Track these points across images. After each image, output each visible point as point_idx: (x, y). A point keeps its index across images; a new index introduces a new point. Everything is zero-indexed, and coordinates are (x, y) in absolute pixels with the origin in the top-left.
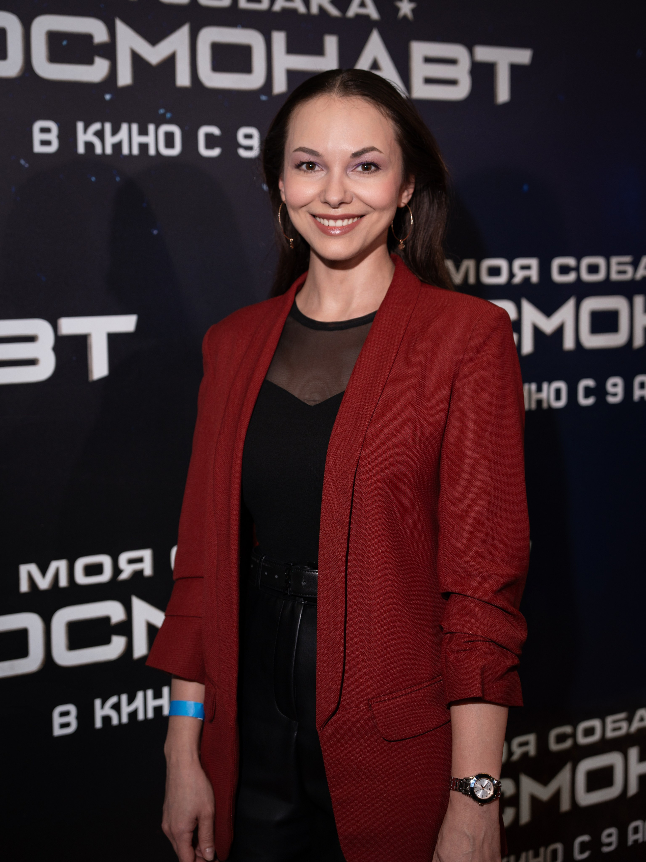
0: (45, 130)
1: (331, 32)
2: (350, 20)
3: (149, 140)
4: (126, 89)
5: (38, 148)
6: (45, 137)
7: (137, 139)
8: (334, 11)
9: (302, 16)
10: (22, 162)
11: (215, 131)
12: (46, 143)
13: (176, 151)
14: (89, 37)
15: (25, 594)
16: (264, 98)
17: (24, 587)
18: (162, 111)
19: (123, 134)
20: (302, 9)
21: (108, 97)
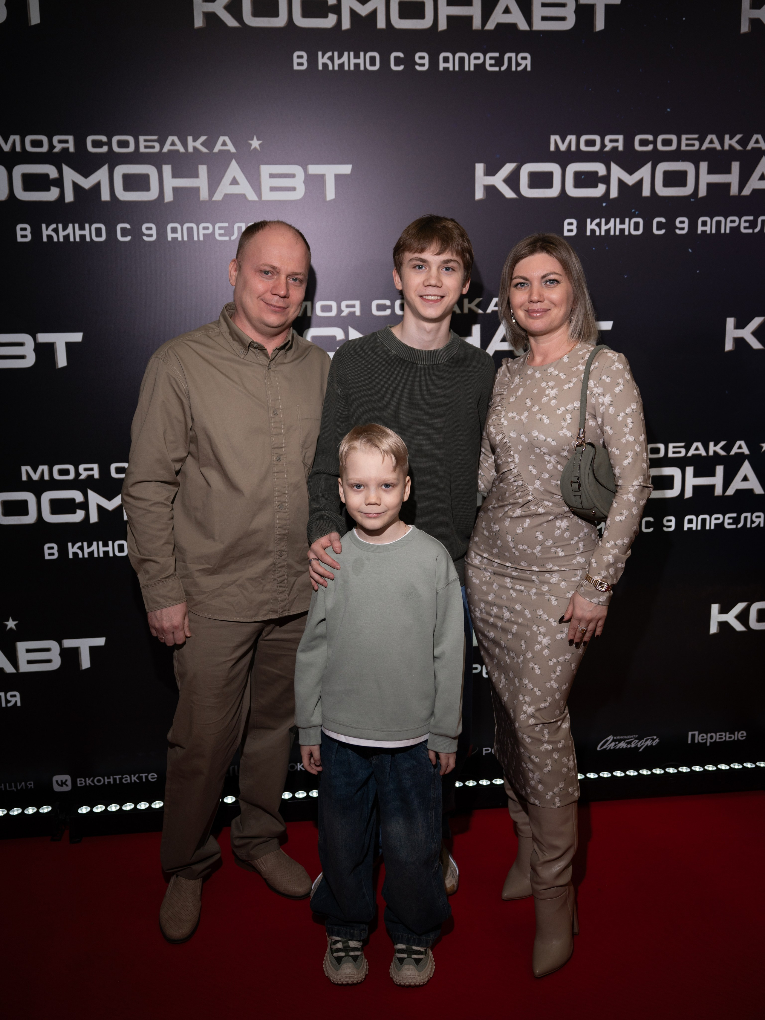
0: (570, 224)
1: (736, 160)
2: (749, 151)
4: (614, 199)
6: (570, 227)
7: (619, 226)
8: (738, 147)
9: (719, 151)
11: (663, 220)
14: (596, 173)
16: (692, 200)
18: (633, 210)
20: (719, 147)
21: (604, 204)
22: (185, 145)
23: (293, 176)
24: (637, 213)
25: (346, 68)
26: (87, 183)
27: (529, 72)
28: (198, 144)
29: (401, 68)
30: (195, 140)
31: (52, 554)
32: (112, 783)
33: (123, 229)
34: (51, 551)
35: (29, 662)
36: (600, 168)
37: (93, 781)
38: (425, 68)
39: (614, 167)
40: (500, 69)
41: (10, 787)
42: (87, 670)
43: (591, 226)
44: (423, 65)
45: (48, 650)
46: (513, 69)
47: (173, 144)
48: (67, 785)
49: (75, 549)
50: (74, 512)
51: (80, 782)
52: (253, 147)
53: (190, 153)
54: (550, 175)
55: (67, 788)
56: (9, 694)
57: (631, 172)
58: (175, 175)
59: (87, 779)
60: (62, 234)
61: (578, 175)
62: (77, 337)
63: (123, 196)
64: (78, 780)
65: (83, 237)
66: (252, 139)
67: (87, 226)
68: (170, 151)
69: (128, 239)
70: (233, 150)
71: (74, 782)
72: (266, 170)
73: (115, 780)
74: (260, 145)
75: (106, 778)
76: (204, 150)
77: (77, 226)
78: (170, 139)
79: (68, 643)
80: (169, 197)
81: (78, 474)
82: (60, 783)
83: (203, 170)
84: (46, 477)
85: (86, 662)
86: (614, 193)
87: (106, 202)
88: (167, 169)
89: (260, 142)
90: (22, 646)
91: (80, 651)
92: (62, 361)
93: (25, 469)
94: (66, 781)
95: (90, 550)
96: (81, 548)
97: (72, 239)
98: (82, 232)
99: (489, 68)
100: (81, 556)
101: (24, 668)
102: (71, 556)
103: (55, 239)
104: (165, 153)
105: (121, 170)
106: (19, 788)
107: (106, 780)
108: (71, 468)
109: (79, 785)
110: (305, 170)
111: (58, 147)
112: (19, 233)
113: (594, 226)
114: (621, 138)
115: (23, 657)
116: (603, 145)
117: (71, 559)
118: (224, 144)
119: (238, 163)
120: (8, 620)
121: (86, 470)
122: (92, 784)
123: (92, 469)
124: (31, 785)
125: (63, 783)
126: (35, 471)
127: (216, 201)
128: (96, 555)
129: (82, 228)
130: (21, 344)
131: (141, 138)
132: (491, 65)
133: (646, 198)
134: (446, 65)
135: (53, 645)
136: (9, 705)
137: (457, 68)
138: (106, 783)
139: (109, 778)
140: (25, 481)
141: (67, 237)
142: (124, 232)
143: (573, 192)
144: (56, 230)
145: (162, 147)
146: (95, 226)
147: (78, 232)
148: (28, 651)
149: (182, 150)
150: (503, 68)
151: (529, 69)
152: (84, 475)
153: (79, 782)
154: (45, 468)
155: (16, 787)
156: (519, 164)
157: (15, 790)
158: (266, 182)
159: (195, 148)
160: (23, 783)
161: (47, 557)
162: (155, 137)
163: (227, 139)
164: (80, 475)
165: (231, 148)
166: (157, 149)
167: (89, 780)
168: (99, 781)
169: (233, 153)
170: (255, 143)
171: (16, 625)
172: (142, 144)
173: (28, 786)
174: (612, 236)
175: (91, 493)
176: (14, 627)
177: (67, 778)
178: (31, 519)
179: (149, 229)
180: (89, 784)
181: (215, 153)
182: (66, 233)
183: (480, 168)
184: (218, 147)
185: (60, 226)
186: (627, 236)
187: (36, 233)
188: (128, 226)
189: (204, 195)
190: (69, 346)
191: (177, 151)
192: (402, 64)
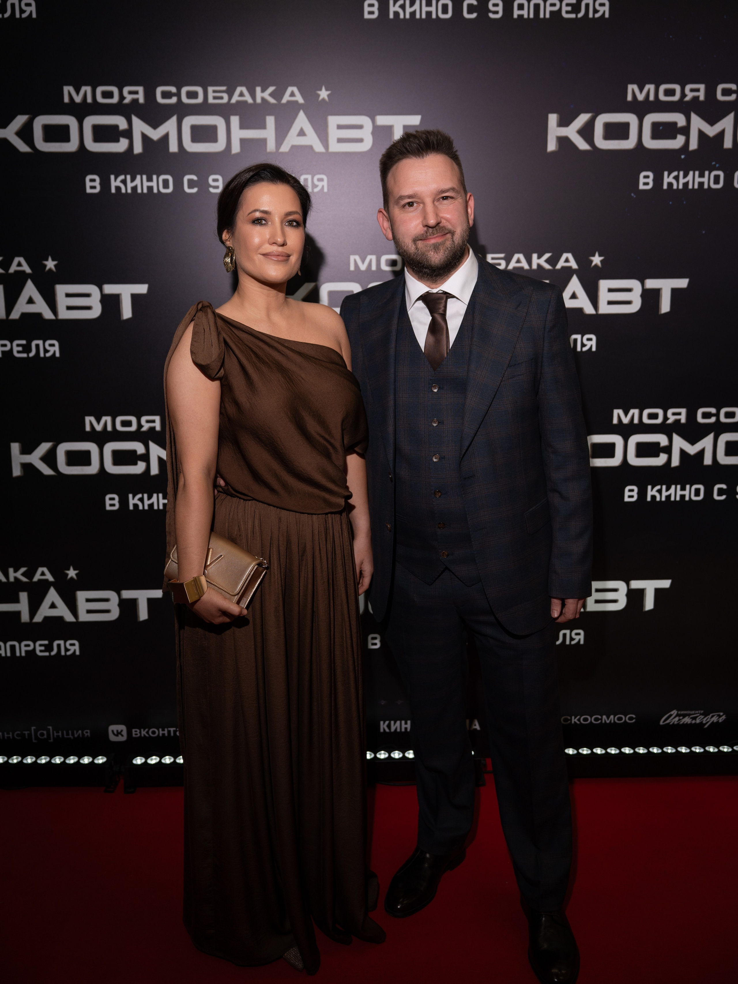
0: (647, 177)
3: (705, 180)
4: (694, 151)
5: (641, 187)
6: (646, 180)
7: (698, 180)
10: (632, 195)
12: (646, 184)
13: (720, 186)
15: (615, 425)
17: (615, 421)
18: (714, 163)
19: (690, 177)
22: (253, 95)
23: (360, 127)
24: (717, 165)
25: (418, 16)
26: (155, 134)
27: (607, 19)
28: (266, 95)
29: (474, 15)
30: (263, 91)
31: (113, 505)
32: (166, 735)
33: (190, 181)
34: (112, 502)
35: (89, 612)
36: (679, 119)
37: (148, 733)
38: (499, 16)
39: (694, 118)
40: (577, 16)
41: (68, 734)
42: (144, 621)
43: (668, 179)
44: (497, 12)
45: (107, 600)
46: (591, 15)
47: (241, 95)
48: (122, 736)
49: (136, 501)
50: (136, 464)
51: (136, 733)
52: (321, 98)
53: (259, 104)
54: (626, 126)
55: (123, 738)
56: (69, 642)
57: (712, 123)
58: (243, 126)
59: (142, 730)
60: (130, 185)
61: (655, 126)
62: (142, 289)
63: (191, 147)
64: (134, 730)
65: (150, 188)
66: (321, 90)
67: (155, 177)
68: (238, 102)
69: (195, 190)
70: (301, 100)
71: (129, 733)
72: (333, 121)
73: (169, 732)
74: (328, 96)
75: (160, 730)
76: (272, 101)
77: (144, 177)
78: (239, 89)
79: (127, 594)
80: (236, 148)
81: (140, 426)
82: (115, 732)
83: (270, 121)
84: (109, 428)
85: (143, 614)
86: (694, 145)
87: (174, 154)
88: (235, 120)
89: (328, 92)
90: (82, 596)
91: (138, 602)
92: (127, 312)
93: (89, 420)
94: (122, 731)
95: (150, 502)
96: (141, 500)
97: (139, 191)
98: (150, 184)
99: (565, 15)
100: (141, 507)
101: (84, 617)
102: (131, 507)
103: (123, 191)
104: (233, 104)
105: (189, 121)
106: (76, 736)
107: (161, 732)
108: (133, 419)
109: (134, 736)
110: (373, 121)
111: (128, 99)
112: (88, 184)
113: (671, 179)
114: (702, 87)
115: (82, 606)
116: (683, 95)
117: (131, 511)
118: (292, 94)
119: (306, 114)
120: (69, 569)
121: (148, 421)
122: (147, 735)
123: (153, 421)
124: (87, 733)
125: (119, 733)
126: (98, 422)
127: (282, 153)
128: (156, 507)
129: (150, 179)
130: (88, 295)
131: (210, 89)
132: (567, 12)
133: (728, 150)
134: (521, 12)
135: (111, 595)
136: (69, 653)
137: (532, 16)
138: (161, 735)
139: (163, 730)
140: (88, 432)
141: (134, 189)
142: (191, 184)
143: (650, 143)
144: (124, 182)
145: (230, 98)
146: (162, 177)
147: (146, 184)
148: (88, 600)
149: (250, 101)
150: (580, 15)
151: (607, 15)
152: (146, 427)
153: (134, 733)
154: (109, 419)
155: (73, 735)
156: (594, 114)
157: (72, 737)
158: (334, 134)
159: (263, 99)
160: (80, 732)
161: (108, 508)
162: (224, 88)
163: (295, 89)
164: (142, 426)
165: (299, 98)
166: (225, 100)
167: (144, 730)
168: (154, 733)
169: (301, 104)
170: (324, 94)
171: (76, 575)
172: (211, 95)
173: (85, 735)
174: (690, 190)
175: (152, 446)
176: (75, 577)
177: (122, 728)
178: (93, 469)
179: (215, 180)
180: (144, 735)
181: (284, 104)
182: (134, 184)
183: (553, 119)
184: (286, 98)
185: (129, 177)
186: (706, 189)
187: (105, 184)
188: (194, 177)
189: (271, 146)
190: (135, 297)
191: (246, 102)
192: (475, 12)
